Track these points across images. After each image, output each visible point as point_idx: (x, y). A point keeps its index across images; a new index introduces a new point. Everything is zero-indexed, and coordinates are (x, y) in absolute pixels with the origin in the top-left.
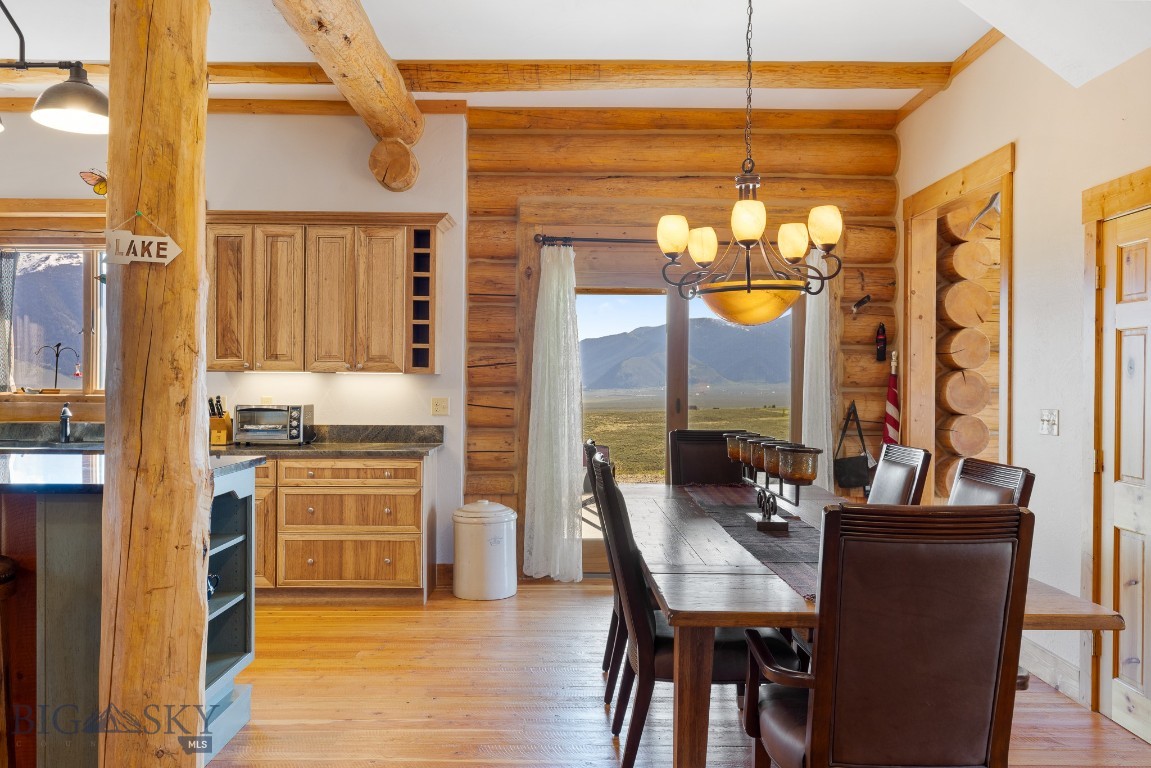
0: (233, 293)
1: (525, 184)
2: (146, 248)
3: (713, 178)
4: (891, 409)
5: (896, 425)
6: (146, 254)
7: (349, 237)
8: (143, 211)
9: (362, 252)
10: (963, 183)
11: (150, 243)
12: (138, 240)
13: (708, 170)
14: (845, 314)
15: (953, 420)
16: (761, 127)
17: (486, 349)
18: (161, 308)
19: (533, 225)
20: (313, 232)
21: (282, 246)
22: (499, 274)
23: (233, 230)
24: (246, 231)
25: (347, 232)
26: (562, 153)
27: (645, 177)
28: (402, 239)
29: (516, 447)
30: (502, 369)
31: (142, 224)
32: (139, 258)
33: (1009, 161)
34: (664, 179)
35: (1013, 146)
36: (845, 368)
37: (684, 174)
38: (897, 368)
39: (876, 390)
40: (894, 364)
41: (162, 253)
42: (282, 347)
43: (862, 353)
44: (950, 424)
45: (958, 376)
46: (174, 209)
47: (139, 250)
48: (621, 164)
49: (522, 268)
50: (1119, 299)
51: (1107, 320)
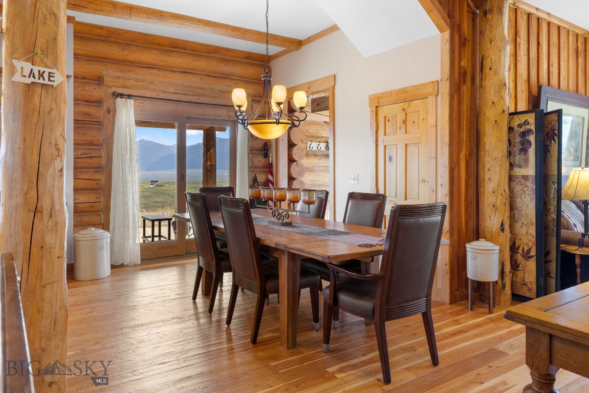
1: (106, 66)
2: (41, 75)
3: (198, 74)
4: (270, 177)
5: (272, 184)
6: (41, 78)
8: (38, 51)
10: (309, 88)
11: (44, 72)
12: (36, 69)
13: (195, 70)
14: (252, 138)
15: (293, 181)
16: (218, 54)
17: (84, 149)
18: (49, 112)
19: (111, 87)
22: (92, 110)
26: (126, 53)
27: (167, 70)
29: (102, 199)
30: (95, 159)
31: (37, 59)
32: (37, 80)
33: (333, 81)
34: (176, 72)
35: (335, 75)
36: (252, 160)
37: (184, 71)
38: (272, 160)
39: (263, 170)
40: (270, 159)
41: (51, 79)
43: (258, 154)
44: (292, 183)
45: (295, 164)
46: (57, 52)
47: (37, 75)
48: (155, 62)
49: (105, 108)
50: (385, 134)
51: (380, 142)
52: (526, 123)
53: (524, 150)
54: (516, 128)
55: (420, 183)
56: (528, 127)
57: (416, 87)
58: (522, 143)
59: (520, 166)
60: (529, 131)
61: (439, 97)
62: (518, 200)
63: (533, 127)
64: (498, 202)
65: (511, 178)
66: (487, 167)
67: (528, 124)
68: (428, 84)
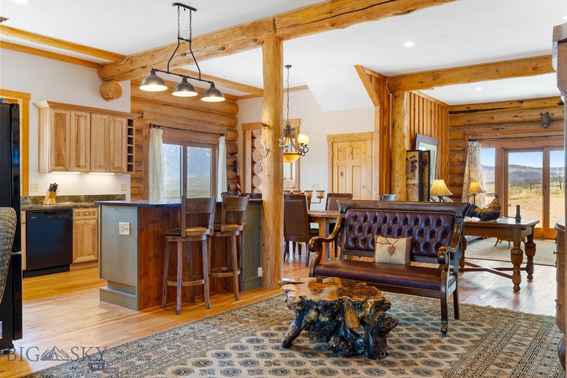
0: (62, 139)
4: (238, 186)
7: (107, 119)
9: (112, 126)
15: (254, 189)
19: (147, 120)
20: (94, 116)
21: (82, 120)
22: (136, 137)
23: (63, 112)
24: (68, 113)
25: (106, 117)
28: (125, 121)
30: (138, 173)
33: (299, 122)
35: (300, 119)
38: (240, 174)
40: (238, 173)
42: (82, 163)
43: (231, 169)
45: (255, 176)
49: (144, 135)
50: (338, 160)
51: (335, 164)
52: (414, 156)
53: (413, 171)
54: (409, 159)
55: (362, 189)
56: (415, 159)
57: (360, 134)
58: (412, 167)
59: (411, 179)
60: (416, 161)
61: (374, 141)
62: (410, 196)
63: (417, 159)
64: (402, 197)
65: (407, 185)
66: (396, 179)
67: (415, 157)
68: (367, 133)
